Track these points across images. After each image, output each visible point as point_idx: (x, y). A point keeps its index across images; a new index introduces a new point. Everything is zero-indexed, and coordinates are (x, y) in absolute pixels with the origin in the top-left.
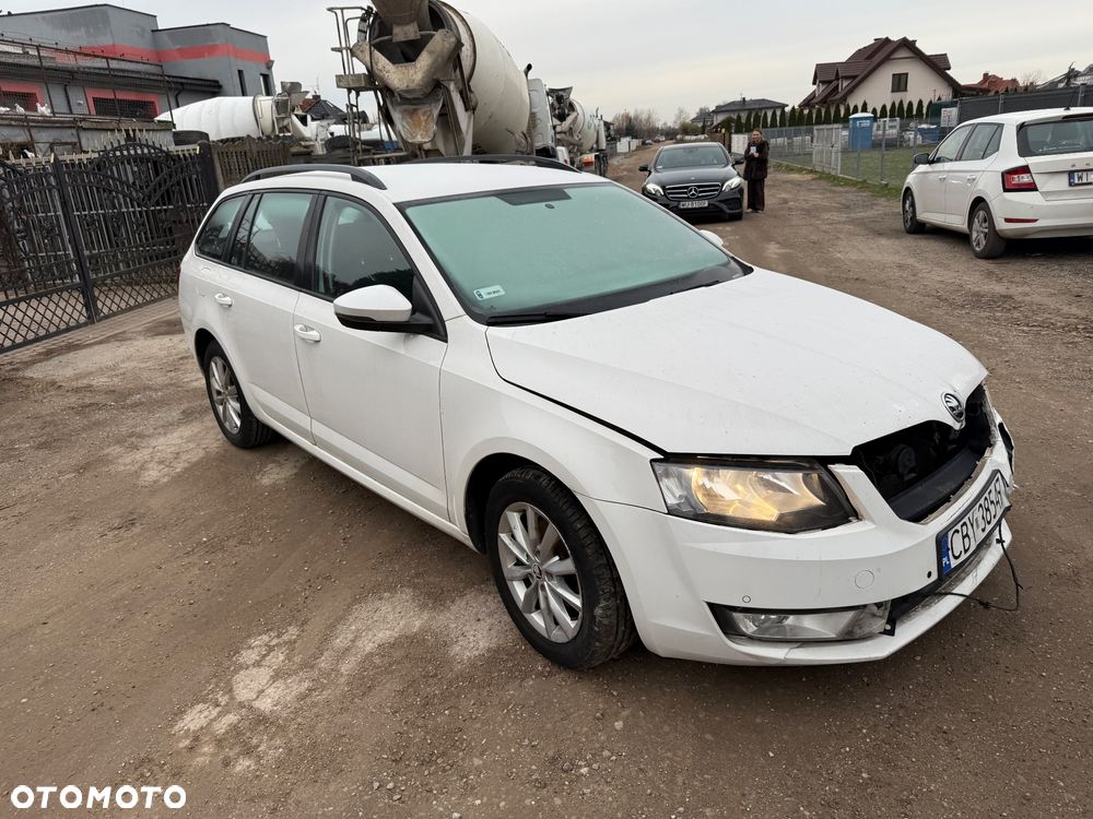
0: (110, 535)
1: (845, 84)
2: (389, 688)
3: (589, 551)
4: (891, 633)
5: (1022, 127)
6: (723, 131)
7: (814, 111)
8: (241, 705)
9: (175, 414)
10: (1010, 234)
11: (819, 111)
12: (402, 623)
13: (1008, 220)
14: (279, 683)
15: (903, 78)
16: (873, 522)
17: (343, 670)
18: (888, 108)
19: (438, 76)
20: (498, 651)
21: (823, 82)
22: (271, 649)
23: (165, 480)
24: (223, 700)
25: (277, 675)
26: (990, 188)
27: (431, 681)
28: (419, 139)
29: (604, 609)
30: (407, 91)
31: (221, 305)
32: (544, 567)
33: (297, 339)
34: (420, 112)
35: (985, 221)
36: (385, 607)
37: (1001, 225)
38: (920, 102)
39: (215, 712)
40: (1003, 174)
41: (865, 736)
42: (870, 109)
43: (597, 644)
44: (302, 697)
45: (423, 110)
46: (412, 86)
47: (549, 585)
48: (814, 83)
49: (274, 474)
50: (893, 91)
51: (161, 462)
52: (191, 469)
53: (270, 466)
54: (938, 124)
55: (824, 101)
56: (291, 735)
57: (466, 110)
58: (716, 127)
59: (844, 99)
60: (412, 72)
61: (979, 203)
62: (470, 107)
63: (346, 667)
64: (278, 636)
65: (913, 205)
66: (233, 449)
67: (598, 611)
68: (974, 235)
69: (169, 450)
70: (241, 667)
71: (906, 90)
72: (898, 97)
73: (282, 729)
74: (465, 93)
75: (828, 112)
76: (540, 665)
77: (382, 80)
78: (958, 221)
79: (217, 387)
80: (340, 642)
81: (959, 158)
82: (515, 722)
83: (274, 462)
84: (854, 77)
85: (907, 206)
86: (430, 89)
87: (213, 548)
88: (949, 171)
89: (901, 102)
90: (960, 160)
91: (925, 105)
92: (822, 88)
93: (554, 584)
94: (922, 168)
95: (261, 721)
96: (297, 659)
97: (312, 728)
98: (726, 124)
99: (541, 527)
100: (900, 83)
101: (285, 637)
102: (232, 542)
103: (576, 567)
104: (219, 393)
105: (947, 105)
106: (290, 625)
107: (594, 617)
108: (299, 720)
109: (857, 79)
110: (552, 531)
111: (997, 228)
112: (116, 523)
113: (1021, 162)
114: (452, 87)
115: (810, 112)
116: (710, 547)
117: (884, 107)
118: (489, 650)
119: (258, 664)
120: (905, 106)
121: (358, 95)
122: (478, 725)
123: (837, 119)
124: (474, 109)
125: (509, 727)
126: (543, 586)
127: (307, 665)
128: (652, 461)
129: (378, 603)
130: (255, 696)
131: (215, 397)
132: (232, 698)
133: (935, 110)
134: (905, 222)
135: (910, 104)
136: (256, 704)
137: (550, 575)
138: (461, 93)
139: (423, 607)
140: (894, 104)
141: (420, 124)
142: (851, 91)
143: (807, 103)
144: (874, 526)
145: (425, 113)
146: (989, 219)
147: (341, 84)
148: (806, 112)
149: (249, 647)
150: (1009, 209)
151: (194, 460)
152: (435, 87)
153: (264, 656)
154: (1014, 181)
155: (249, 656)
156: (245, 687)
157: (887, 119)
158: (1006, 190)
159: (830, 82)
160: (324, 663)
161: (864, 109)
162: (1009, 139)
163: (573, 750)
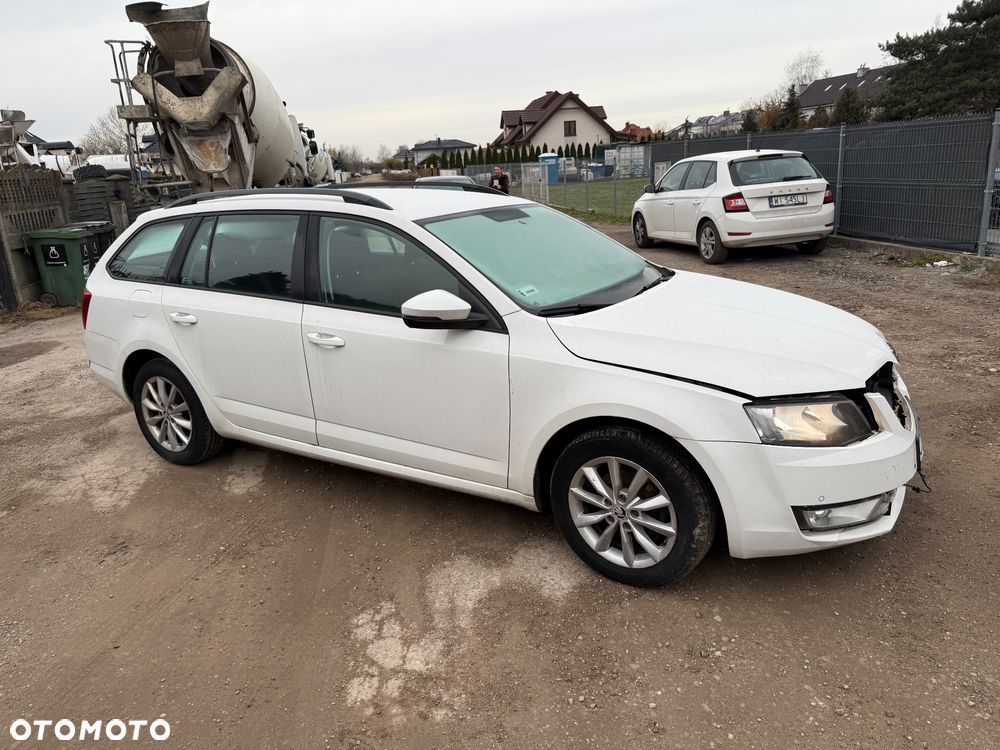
0: (109, 560)
1: (528, 128)
2: (515, 632)
3: (687, 484)
4: (888, 513)
5: (732, 164)
6: (432, 166)
7: (506, 151)
8: (395, 672)
9: (76, 443)
10: (732, 245)
11: (510, 151)
12: (482, 581)
13: (730, 234)
14: (414, 647)
15: (572, 125)
16: (891, 431)
17: (463, 625)
18: (564, 149)
19: (224, 110)
20: (581, 587)
21: (510, 127)
22: (381, 623)
23: (125, 503)
24: (374, 670)
25: (407, 642)
26: (715, 210)
27: (547, 618)
28: (212, 168)
29: (702, 528)
30: (192, 124)
31: (177, 323)
32: (628, 507)
33: (308, 346)
34: (207, 143)
35: (711, 235)
36: (456, 574)
37: (725, 238)
38: (587, 145)
39: (375, 682)
40: (723, 199)
41: (886, 590)
42: (549, 149)
43: (693, 558)
44: (446, 652)
45: (211, 141)
46: (199, 118)
47: (633, 522)
48: (502, 127)
49: (242, 483)
50: (566, 135)
51: (105, 488)
52: (144, 489)
53: (230, 478)
54: (603, 163)
55: (512, 143)
56: (462, 683)
57: (249, 142)
58: (423, 163)
59: (528, 141)
60: (198, 105)
61: (705, 222)
62: (252, 139)
63: (464, 621)
64: (378, 613)
65: (643, 226)
66: (175, 467)
67: (697, 531)
68: (703, 247)
69: (104, 477)
70: (365, 644)
71: (575, 134)
72: (570, 140)
73: (450, 682)
74: (248, 125)
75: (517, 152)
76: (625, 591)
77: (166, 112)
78: (688, 236)
79: (153, 407)
80: (440, 604)
81: (682, 187)
82: (640, 633)
83: (231, 473)
84: (534, 123)
85: (638, 227)
86: (216, 122)
87: (238, 554)
88: (676, 198)
89: (573, 145)
90: (683, 189)
91: (591, 147)
92: (509, 131)
93: (640, 519)
94: (648, 196)
95: (423, 679)
96: (414, 625)
97: (477, 674)
98: (431, 160)
99: (627, 474)
100: (570, 129)
101: (385, 612)
102: (253, 547)
103: (671, 500)
104: (153, 413)
105: (608, 148)
106: (379, 601)
107: (692, 537)
108: (459, 670)
109: (536, 126)
110: (642, 475)
111: (723, 240)
112: (105, 548)
113: (736, 190)
114: (237, 121)
115: (502, 151)
116: (796, 463)
117: (560, 148)
118: (575, 588)
119: (379, 636)
120: (576, 148)
121: (136, 125)
122: (612, 642)
123: (525, 159)
124: (257, 141)
125: (638, 638)
126: (626, 525)
127: (427, 628)
128: (744, 405)
129: (445, 572)
130: (401, 662)
131: (147, 418)
132: (381, 668)
133: (599, 152)
134: (637, 239)
135: (580, 146)
136: (408, 667)
137: (635, 512)
138: (244, 125)
139: (489, 566)
140: (567, 146)
141: (210, 154)
142: (533, 135)
143: (498, 143)
144: (891, 434)
145: (212, 144)
146: (715, 233)
147: (123, 115)
148: (499, 151)
149: (358, 626)
150: (730, 226)
151: (142, 481)
152: (220, 122)
153: (380, 630)
154: (732, 204)
155: (366, 632)
156: (386, 656)
157: (564, 159)
158: (727, 211)
159: (515, 127)
160: (440, 622)
161: (545, 151)
162: (724, 173)
163: (700, 642)
